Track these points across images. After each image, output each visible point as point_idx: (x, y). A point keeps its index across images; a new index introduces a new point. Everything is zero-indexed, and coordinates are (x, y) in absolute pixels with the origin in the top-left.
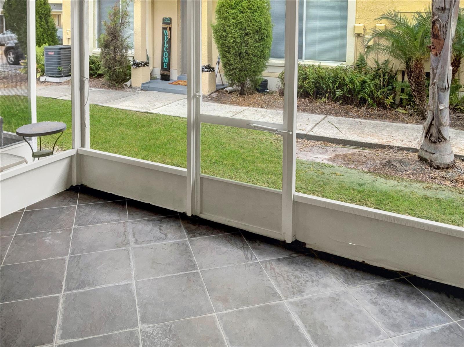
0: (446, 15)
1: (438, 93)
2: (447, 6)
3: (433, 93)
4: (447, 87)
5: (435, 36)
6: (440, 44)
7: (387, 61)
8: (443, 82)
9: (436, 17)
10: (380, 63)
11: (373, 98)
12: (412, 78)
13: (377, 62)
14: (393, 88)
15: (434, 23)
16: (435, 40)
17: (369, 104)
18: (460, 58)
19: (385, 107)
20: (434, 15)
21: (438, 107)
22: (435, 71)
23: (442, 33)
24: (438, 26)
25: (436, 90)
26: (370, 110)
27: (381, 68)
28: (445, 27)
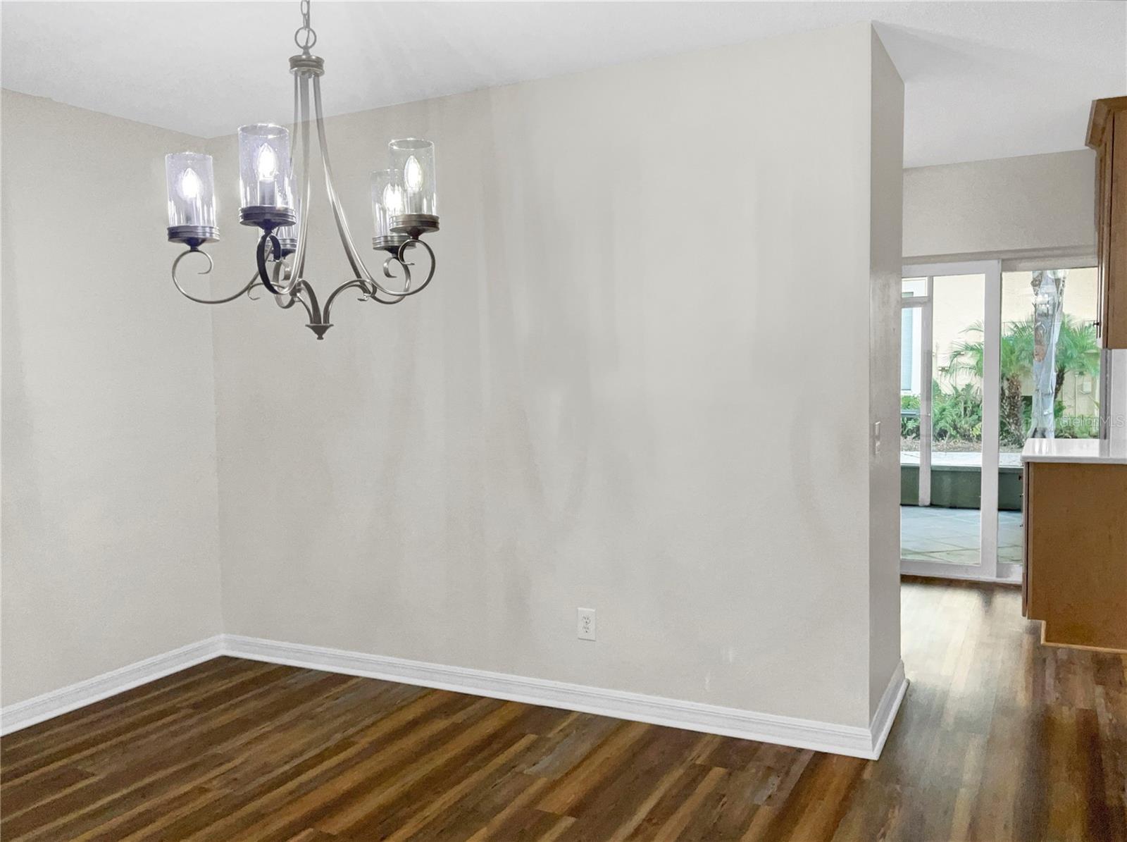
0: (1050, 321)
1: (1043, 399)
2: (1050, 312)
3: (1038, 400)
4: (1051, 392)
5: (1038, 342)
6: (1043, 350)
7: (969, 386)
8: (1048, 387)
9: (1039, 324)
10: (960, 389)
11: (955, 428)
12: (1004, 401)
13: (955, 388)
14: (979, 417)
15: (1036, 329)
16: (1039, 346)
17: (951, 436)
18: (1063, 374)
19: (970, 440)
20: (1036, 321)
21: (1042, 413)
22: (1039, 377)
23: (1045, 339)
24: (1041, 332)
25: (1040, 395)
26: (952, 443)
27: (960, 395)
28: (1049, 333)
